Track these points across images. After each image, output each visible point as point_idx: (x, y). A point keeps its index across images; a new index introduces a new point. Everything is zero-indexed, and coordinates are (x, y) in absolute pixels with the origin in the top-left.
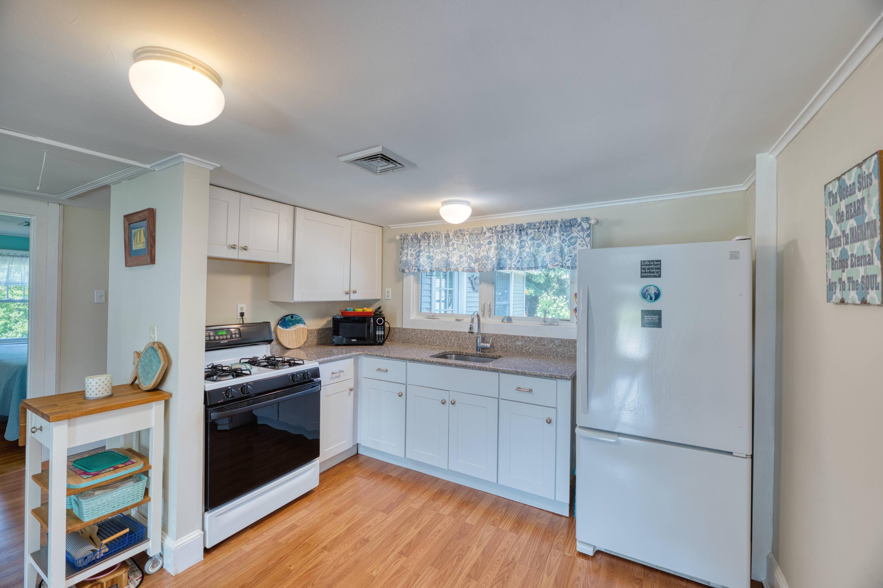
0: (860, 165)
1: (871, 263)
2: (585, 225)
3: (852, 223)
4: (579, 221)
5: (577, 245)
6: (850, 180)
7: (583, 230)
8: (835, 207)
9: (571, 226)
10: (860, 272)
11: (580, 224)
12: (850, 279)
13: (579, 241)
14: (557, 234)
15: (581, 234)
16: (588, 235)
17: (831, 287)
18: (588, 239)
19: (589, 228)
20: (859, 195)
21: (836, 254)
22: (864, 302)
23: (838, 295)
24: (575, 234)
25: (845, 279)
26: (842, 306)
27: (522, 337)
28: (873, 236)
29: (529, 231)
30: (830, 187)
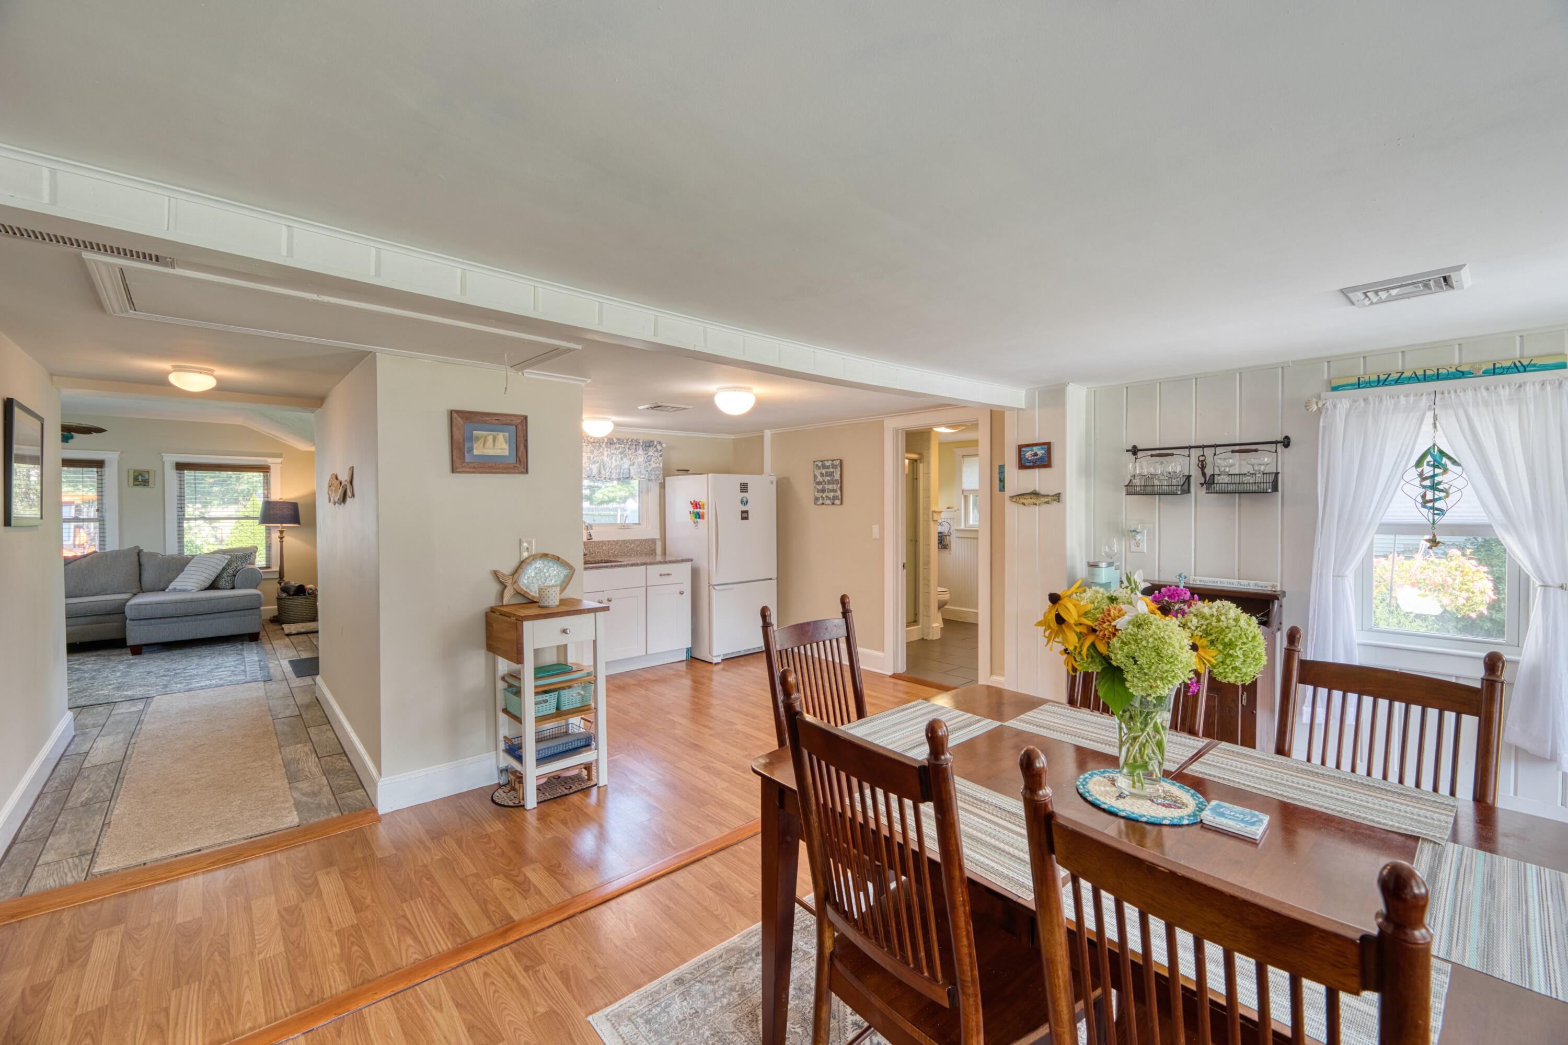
0: (833, 461)
1: (836, 492)
2: (659, 448)
3: (829, 478)
4: (655, 443)
5: (651, 462)
6: (828, 463)
7: (657, 451)
8: (820, 471)
9: (650, 446)
10: (831, 495)
11: (656, 447)
12: (827, 497)
13: (653, 459)
14: (640, 452)
15: (656, 454)
16: (661, 456)
17: (817, 499)
18: (661, 459)
19: (661, 450)
20: (832, 470)
21: (820, 487)
22: (833, 504)
23: (821, 501)
24: (651, 453)
25: (824, 496)
26: (824, 506)
27: (609, 541)
28: (837, 484)
29: (618, 446)
30: (817, 463)
